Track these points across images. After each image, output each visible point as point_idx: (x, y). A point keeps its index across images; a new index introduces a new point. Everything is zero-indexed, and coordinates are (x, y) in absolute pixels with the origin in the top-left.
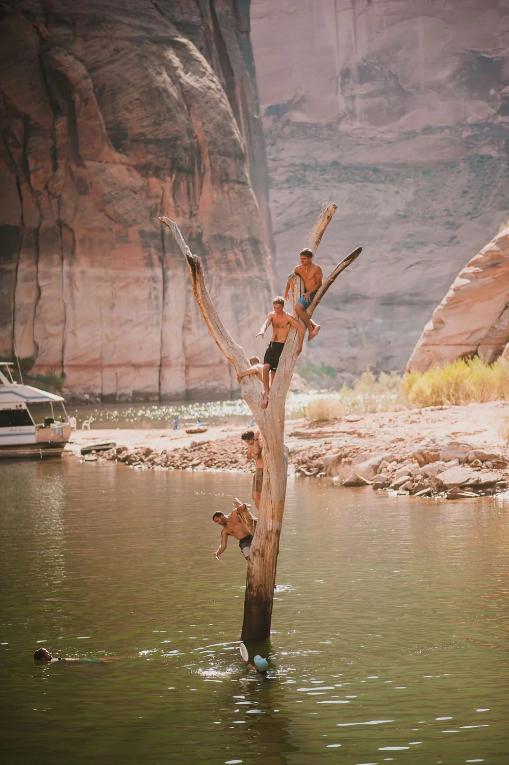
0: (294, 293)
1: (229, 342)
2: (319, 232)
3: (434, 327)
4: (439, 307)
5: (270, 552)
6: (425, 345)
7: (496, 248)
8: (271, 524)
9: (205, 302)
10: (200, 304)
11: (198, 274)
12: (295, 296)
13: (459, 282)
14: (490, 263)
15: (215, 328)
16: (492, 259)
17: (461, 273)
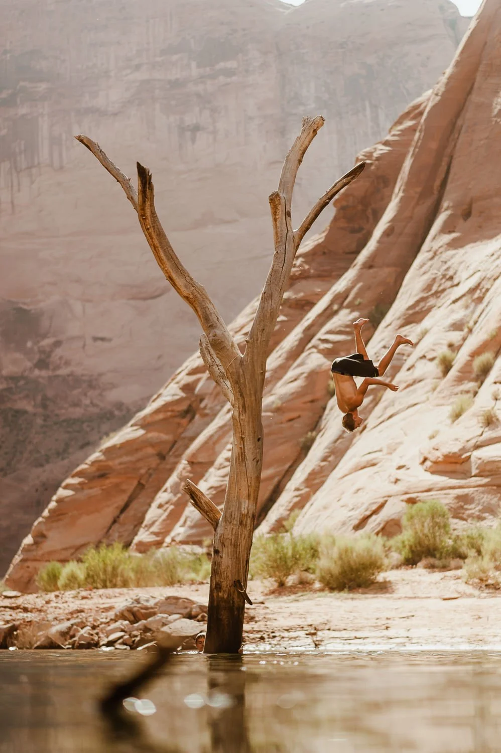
0: (277, 217)
1: (187, 277)
2: (302, 149)
3: (34, 540)
4: (40, 519)
5: (244, 542)
6: (22, 561)
7: (103, 458)
8: (247, 505)
9: (156, 227)
10: (148, 229)
11: (149, 189)
12: (278, 220)
13: (62, 493)
14: (97, 474)
15: (168, 259)
16: (98, 470)
17: (64, 484)
